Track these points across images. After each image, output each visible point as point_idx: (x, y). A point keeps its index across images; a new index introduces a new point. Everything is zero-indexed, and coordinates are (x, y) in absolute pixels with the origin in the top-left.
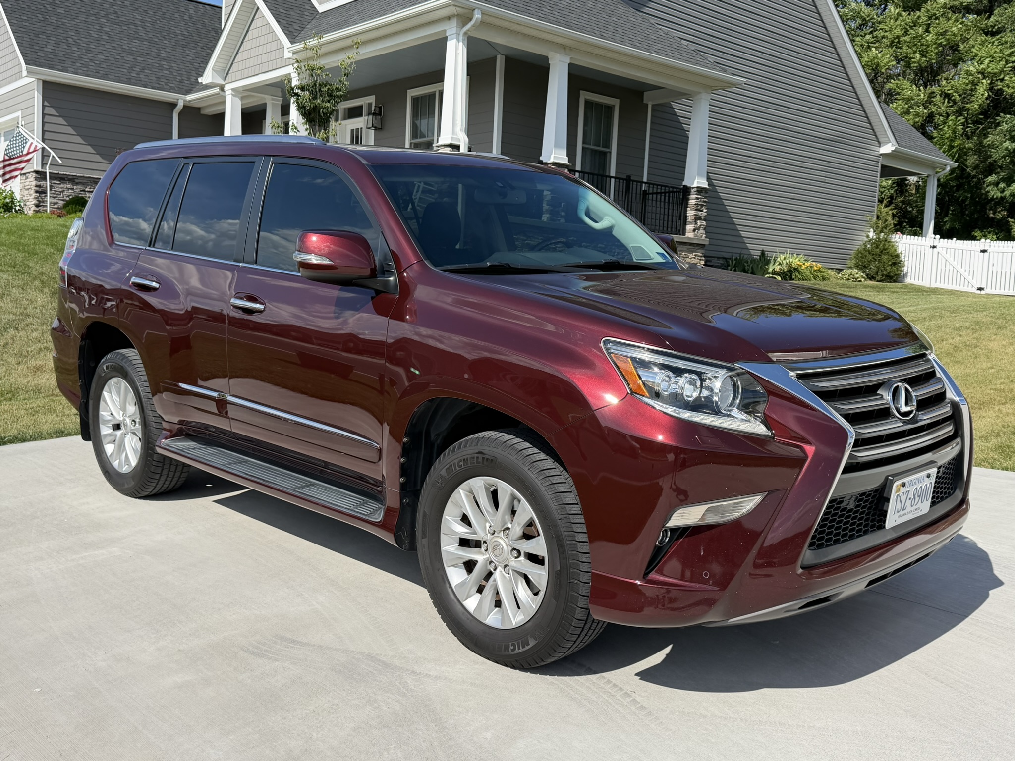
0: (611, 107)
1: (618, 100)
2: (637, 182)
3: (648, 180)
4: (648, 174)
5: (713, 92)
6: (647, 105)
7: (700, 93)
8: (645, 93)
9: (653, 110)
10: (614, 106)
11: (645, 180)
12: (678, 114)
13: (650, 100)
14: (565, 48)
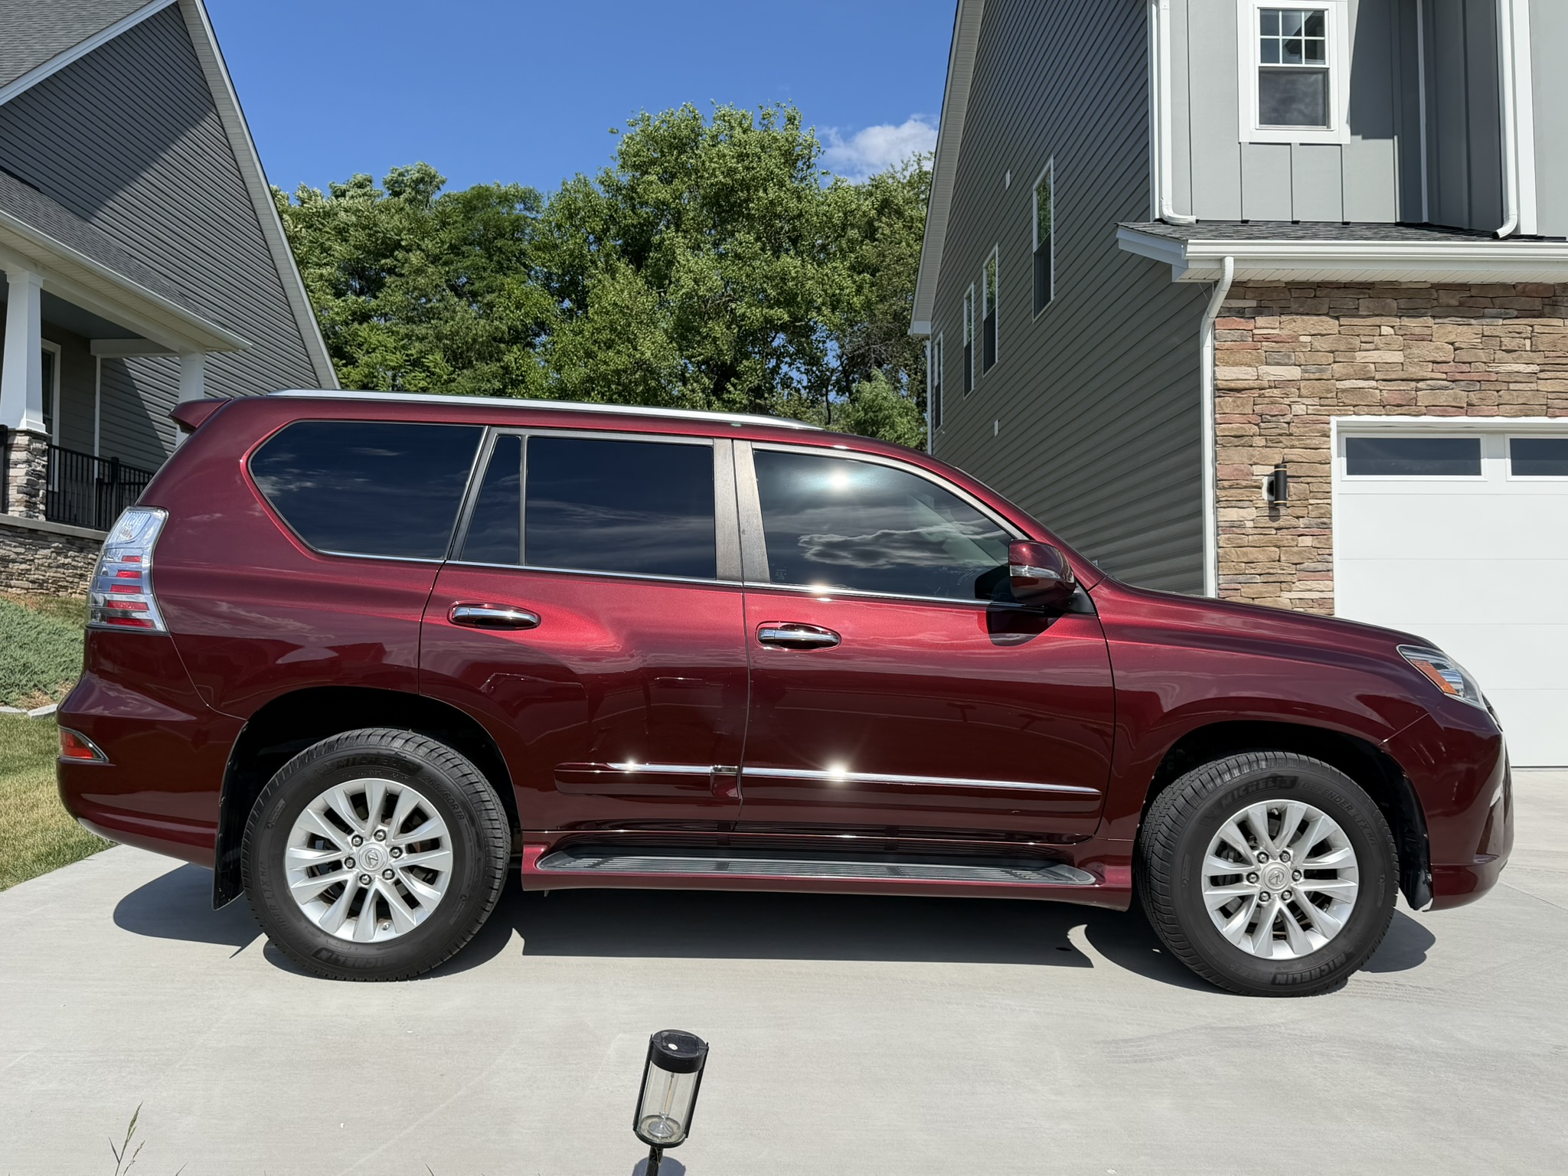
0: (50, 356)
1: (60, 346)
2: (83, 455)
3: (100, 455)
4: (100, 447)
5: (208, 353)
6: (95, 358)
7: (193, 352)
8: (92, 341)
9: (102, 366)
10: (54, 354)
11: (97, 455)
12: (133, 376)
13: (100, 350)
14: (36, 265)
